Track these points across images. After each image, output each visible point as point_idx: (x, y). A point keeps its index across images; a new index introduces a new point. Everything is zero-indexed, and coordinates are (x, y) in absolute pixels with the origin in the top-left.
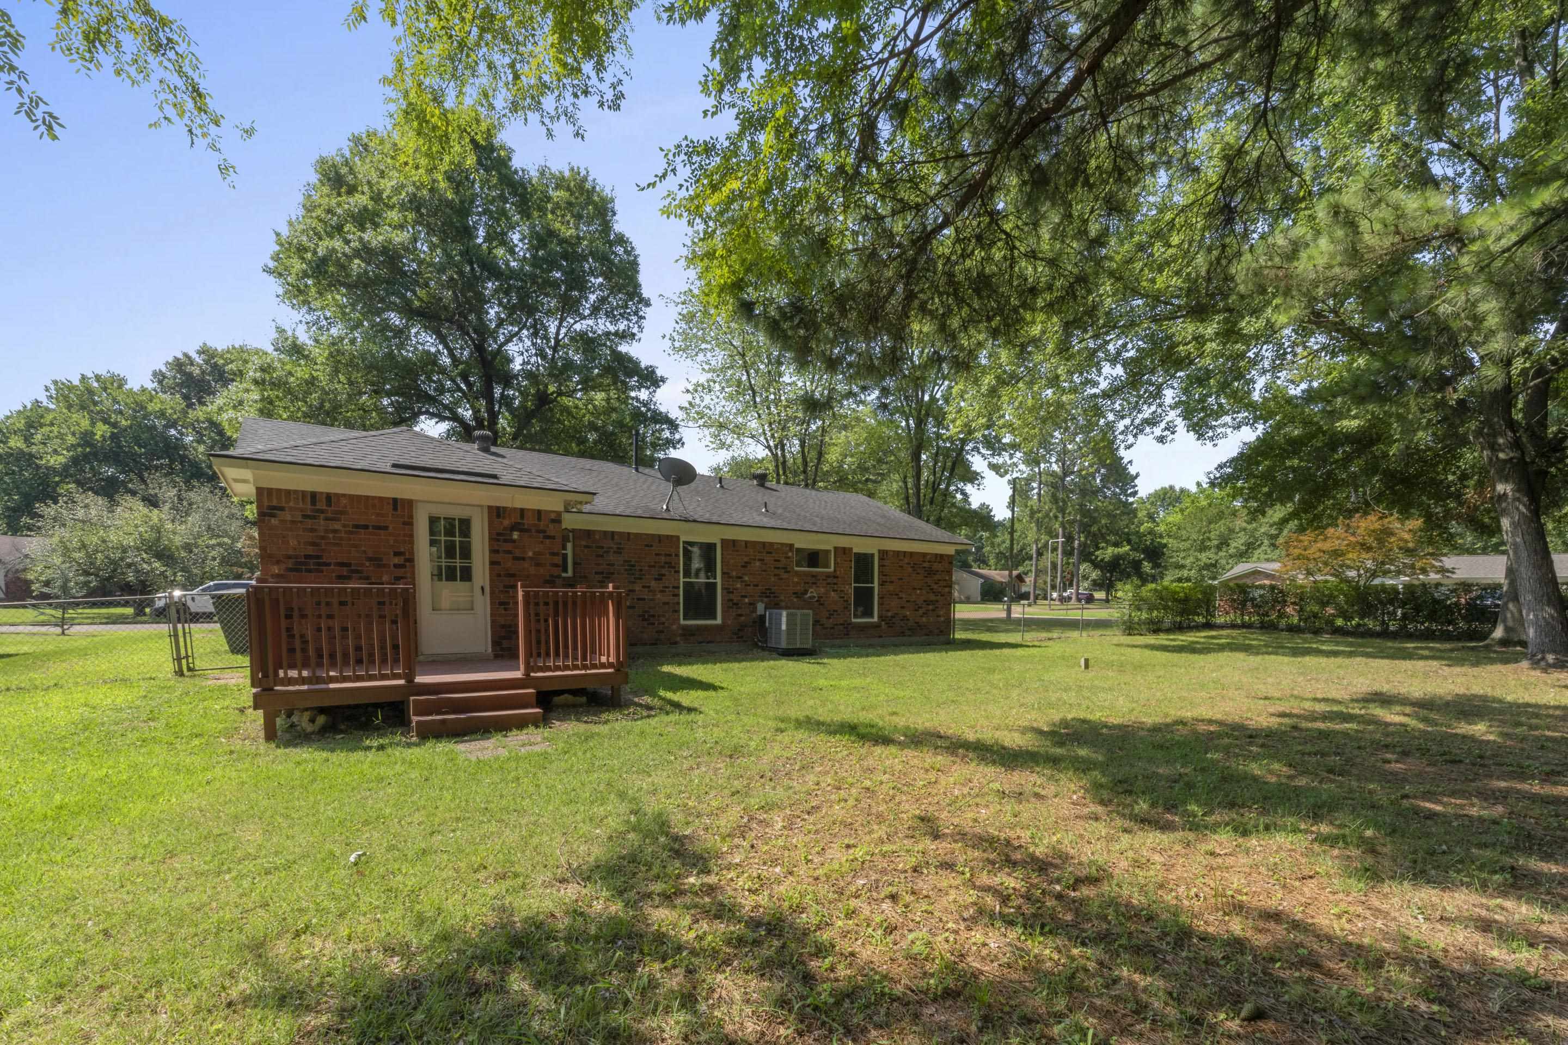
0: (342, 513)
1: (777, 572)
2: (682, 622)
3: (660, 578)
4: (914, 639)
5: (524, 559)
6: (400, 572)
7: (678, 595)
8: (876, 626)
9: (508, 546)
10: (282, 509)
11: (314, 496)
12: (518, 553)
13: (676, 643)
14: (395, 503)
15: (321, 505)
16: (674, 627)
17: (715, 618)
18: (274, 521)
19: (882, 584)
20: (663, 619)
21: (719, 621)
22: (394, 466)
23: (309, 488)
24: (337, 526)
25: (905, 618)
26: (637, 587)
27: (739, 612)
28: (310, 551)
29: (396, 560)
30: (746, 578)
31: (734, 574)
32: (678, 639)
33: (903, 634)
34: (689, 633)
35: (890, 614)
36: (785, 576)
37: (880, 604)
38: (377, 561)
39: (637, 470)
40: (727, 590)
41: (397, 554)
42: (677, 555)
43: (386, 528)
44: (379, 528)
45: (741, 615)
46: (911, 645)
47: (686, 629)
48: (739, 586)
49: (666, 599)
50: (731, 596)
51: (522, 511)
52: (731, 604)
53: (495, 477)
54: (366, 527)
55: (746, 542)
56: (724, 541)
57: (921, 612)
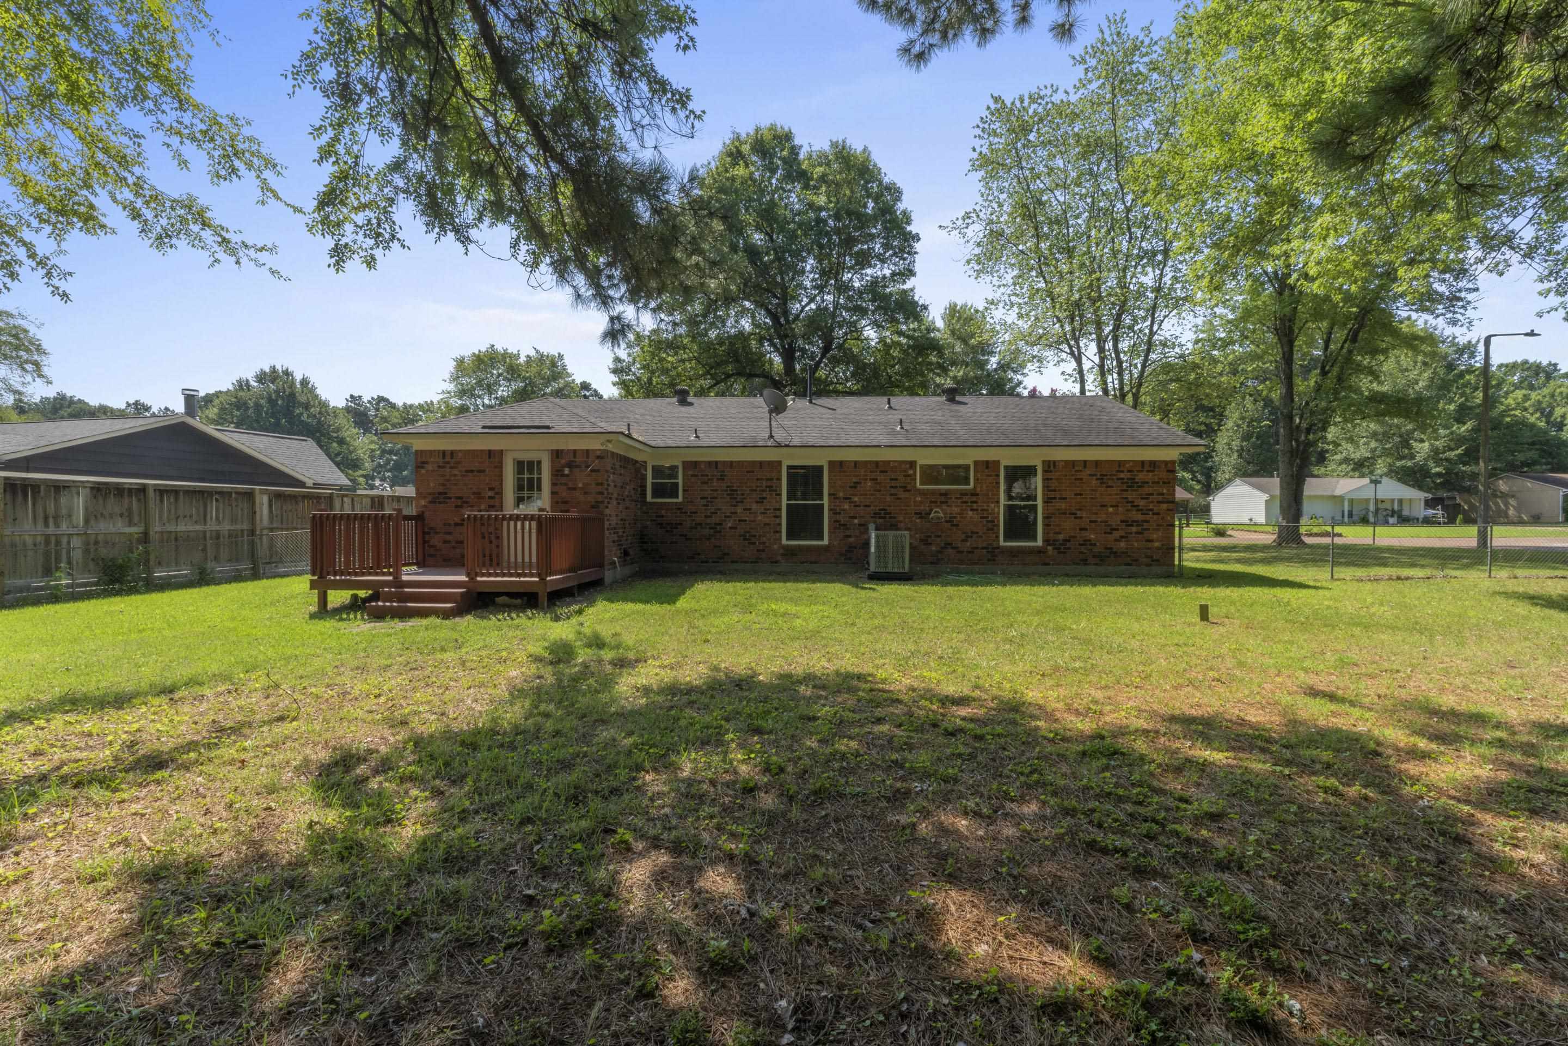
0: (459, 463)
1: (893, 491)
2: (784, 541)
3: (761, 501)
4: (1101, 569)
5: (574, 489)
6: (492, 502)
7: (780, 517)
8: (1040, 551)
9: (563, 480)
10: (426, 463)
11: (444, 452)
12: (570, 485)
13: (776, 562)
14: (490, 453)
15: (448, 459)
16: (775, 547)
17: (822, 539)
18: (423, 471)
19: (1047, 501)
20: (764, 539)
21: (826, 542)
22: (484, 427)
23: (442, 448)
24: (455, 472)
25: (1086, 542)
26: (739, 510)
27: (848, 533)
28: (441, 489)
29: (490, 494)
30: (856, 499)
31: (841, 494)
32: (779, 558)
33: (1085, 562)
34: (790, 553)
35: (1061, 537)
36: (902, 495)
37: (1046, 525)
38: (478, 495)
39: (811, 402)
40: (833, 511)
41: (491, 489)
42: (779, 479)
43: (484, 471)
44: (479, 471)
45: (850, 536)
46: (1106, 576)
47: (787, 548)
48: (846, 506)
49: (767, 520)
50: (838, 517)
51: (575, 451)
52: (837, 526)
53: (548, 427)
54: (472, 471)
55: (856, 463)
56: (831, 464)
57: (1116, 534)
